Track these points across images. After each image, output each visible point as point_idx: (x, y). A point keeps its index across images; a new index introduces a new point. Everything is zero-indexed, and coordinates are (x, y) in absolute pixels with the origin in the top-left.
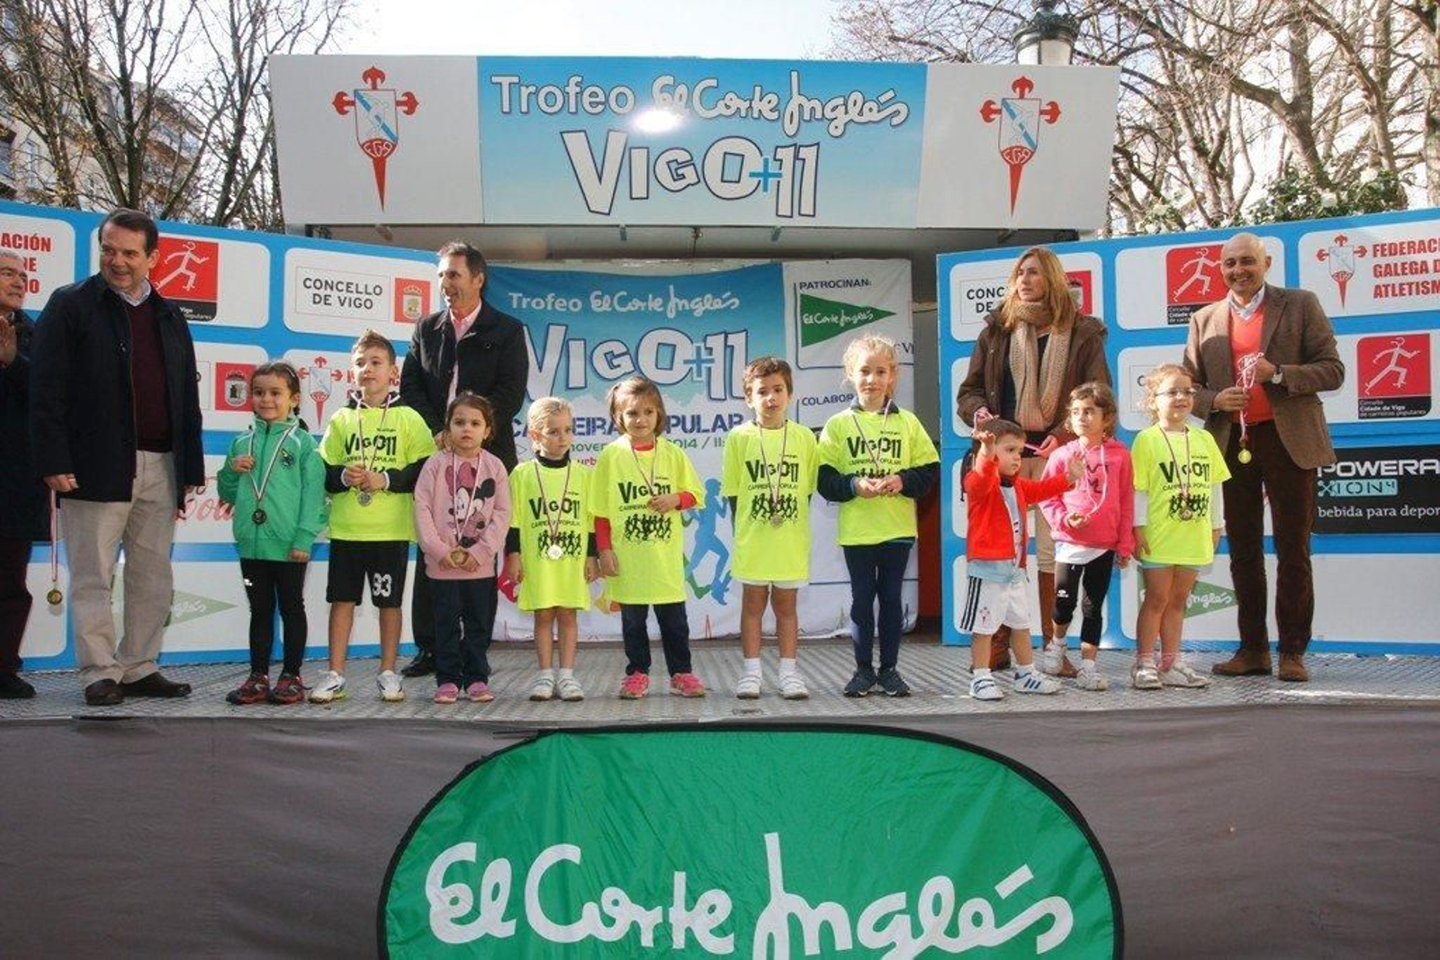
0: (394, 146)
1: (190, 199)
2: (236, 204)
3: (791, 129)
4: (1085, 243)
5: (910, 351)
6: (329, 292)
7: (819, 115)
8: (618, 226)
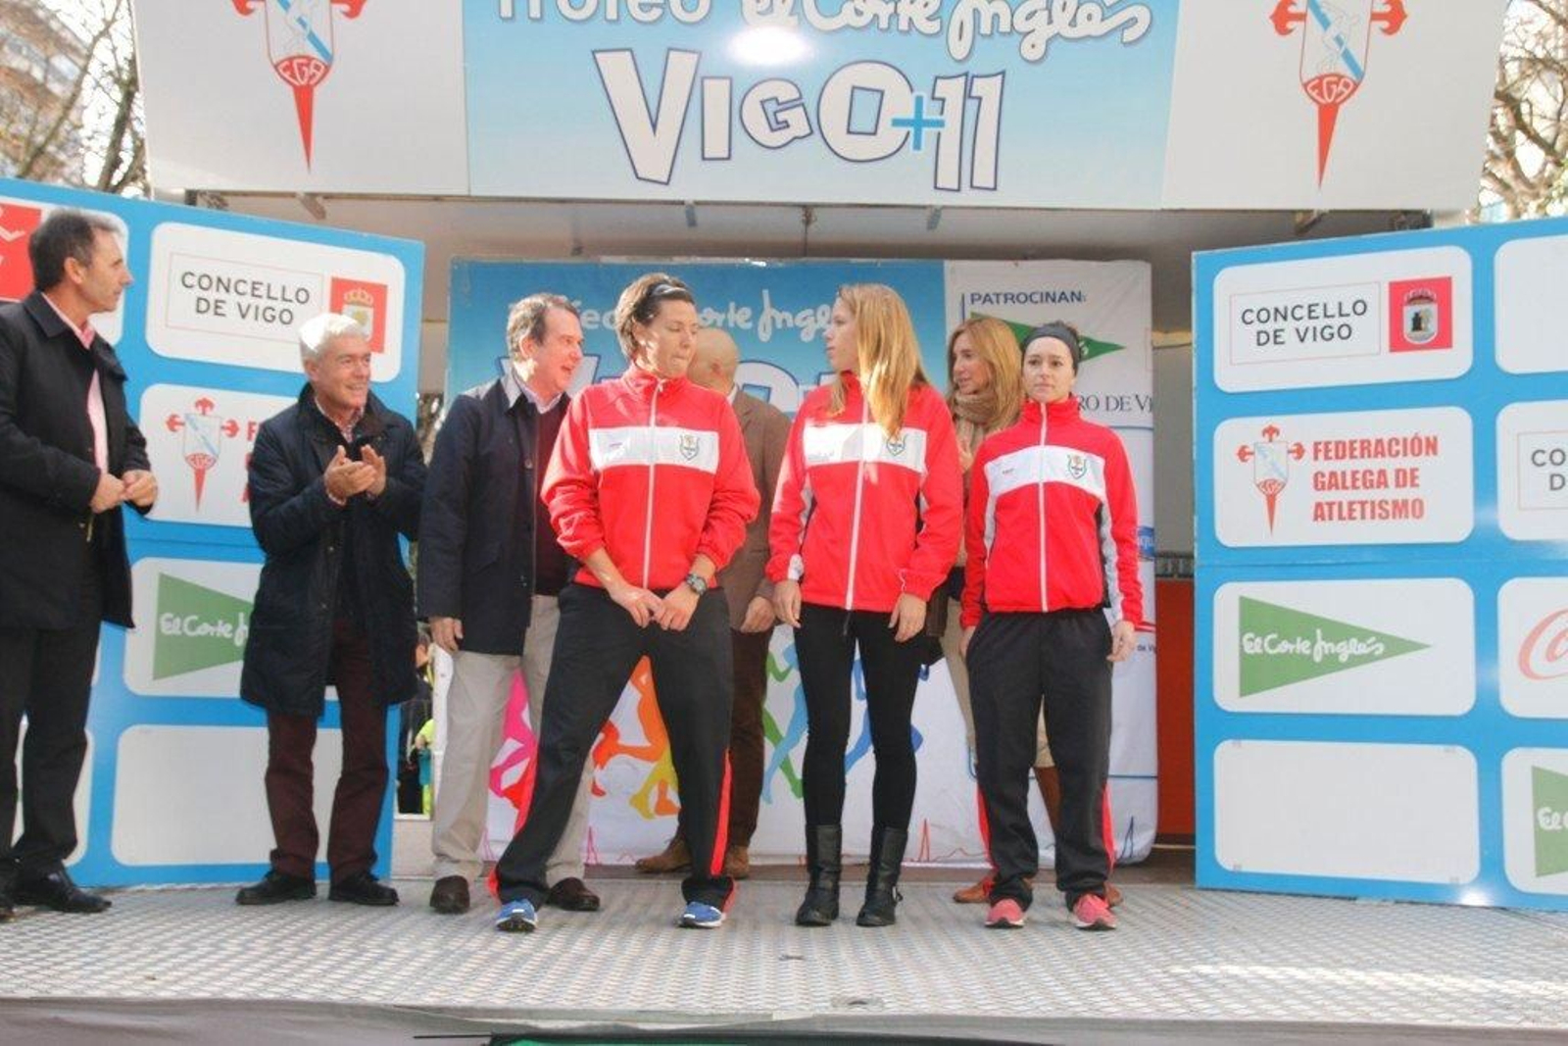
0: (327, 68)
1: (62, 157)
2: (131, 168)
3: (959, 49)
4: (1442, 232)
5: (1147, 408)
6: (222, 295)
7: (1005, 27)
8: (682, 203)
